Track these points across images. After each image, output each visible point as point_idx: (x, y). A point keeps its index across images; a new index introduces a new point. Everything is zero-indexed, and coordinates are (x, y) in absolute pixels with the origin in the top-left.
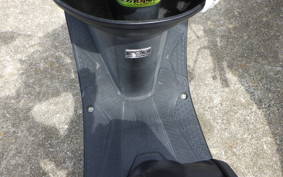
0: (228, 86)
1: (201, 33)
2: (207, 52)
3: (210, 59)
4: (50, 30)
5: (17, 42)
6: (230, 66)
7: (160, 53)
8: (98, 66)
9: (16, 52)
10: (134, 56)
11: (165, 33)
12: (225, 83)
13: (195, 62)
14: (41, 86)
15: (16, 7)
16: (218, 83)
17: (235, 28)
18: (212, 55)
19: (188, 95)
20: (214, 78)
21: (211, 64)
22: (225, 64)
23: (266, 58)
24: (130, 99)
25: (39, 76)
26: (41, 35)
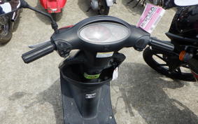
0: (133, 116)
1: (118, 90)
2: (122, 99)
3: (123, 103)
4: (42, 90)
5: (24, 97)
6: (134, 106)
7: (99, 96)
8: (72, 104)
9: (23, 102)
10: (89, 97)
11: (101, 89)
12: (132, 114)
13: (116, 104)
14: (36, 120)
15: (25, 80)
16: (129, 114)
17: (134, 87)
18: (124, 100)
19: (113, 117)
20: (126, 112)
21: (124, 105)
22: (131, 105)
23: (150, 101)
24: (87, 119)
25: (35, 115)
26: (37, 93)
